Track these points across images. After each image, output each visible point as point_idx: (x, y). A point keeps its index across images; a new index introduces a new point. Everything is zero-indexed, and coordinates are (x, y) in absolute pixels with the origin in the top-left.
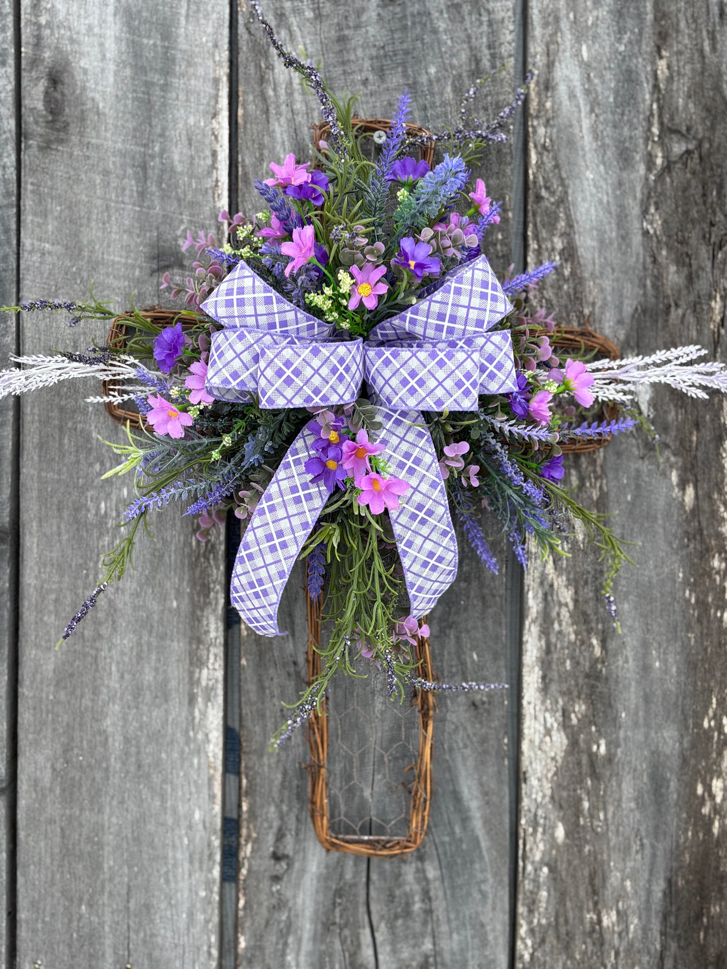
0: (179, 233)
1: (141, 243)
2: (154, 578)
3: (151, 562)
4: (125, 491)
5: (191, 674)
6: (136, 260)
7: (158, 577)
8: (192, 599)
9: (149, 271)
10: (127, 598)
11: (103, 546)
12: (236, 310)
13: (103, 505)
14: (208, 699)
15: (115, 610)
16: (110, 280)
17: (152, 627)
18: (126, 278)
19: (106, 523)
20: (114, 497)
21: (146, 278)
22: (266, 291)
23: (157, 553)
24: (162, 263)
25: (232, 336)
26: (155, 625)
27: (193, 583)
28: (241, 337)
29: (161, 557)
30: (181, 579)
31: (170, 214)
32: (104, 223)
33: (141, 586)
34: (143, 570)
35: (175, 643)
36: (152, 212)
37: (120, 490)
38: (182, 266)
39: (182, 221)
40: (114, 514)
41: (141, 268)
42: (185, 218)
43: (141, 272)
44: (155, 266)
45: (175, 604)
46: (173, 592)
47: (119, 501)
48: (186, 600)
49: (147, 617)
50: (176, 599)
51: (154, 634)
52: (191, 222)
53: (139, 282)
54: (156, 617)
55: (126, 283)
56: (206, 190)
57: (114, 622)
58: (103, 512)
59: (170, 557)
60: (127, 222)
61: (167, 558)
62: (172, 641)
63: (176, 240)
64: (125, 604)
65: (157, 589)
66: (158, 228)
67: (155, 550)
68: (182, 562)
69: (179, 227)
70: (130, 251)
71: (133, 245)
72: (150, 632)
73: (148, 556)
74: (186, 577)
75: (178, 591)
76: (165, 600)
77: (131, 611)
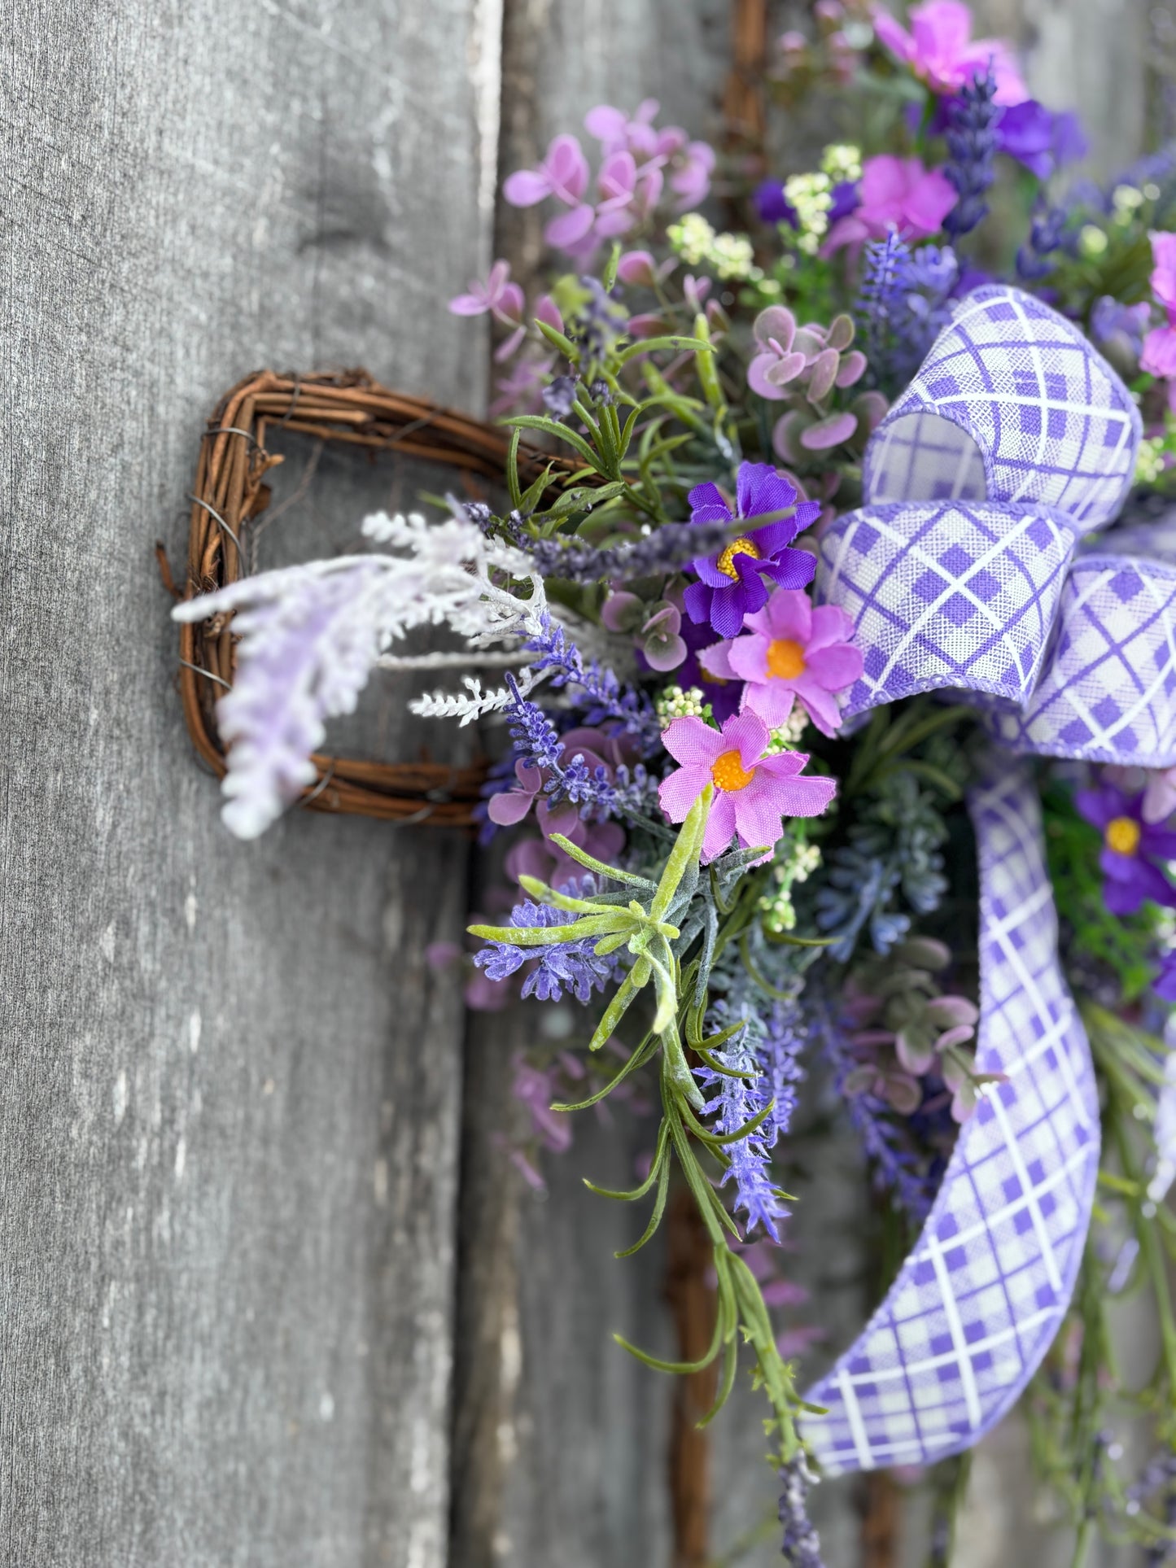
0: (379, 128)
1: (277, 133)
2: (271, 1330)
3: (264, 1277)
4: (194, 1025)
6: (259, 183)
7: (283, 1322)
8: (371, 1377)
9: (290, 235)
10: (190, 1415)
11: (118, 1244)
13: (121, 1087)
15: (153, 1475)
16: (175, 238)
17: (263, 1504)
18: (229, 242)
19: (131, 1155)
20: (159, 1051)
21: (285, 256)
22: (1119, 403)
23: (282, 1239)
24: (334, 221)
26: (273, 1493)
27: (376, 1318)
29: (294, 1249)
30: (346, 1315)
31: (359, 62)
32: (167, 21)
33: (231, 1368)
34: (241, 1310)
35: (326, 1543)
36: (310, 33)
37: (180, 1022)
38: (381, 246)
39: (386, 95)
40: (156, 1117)
41: (273, 219)
42: (397, 86)
43: (270, 230)
44: (311, 224)
45: (327, 1407)
46: (324, 1364)
47: (173, 1064)
48: (355, 1386)
49: (251, 1476)
50: (332, 1388)
51: (268, 1531)
52: (409, 104)
53: (271, 267)
54: (275, 1467)
55: (227, 262)
56: (452, 16)
57: (148, 1520)
58: (120, 1110)
59: (316, 1243)
60: (236, 42)
61: (307, 1252)
62: (317, 1534)
63: (370, 153)
64: (186, 1446)
65: (279, 1367)
66: (323, 97)
67: (275, 1226)
68: (350, 1261)
69: (378, 110)
70: (244, 150)
71: (252, 129)
72: (257, 1523)
73: (254, 1256)
74: (359, 1305)
75: (336, 1358)
76: (301, 1398)
77: (204, 1465)
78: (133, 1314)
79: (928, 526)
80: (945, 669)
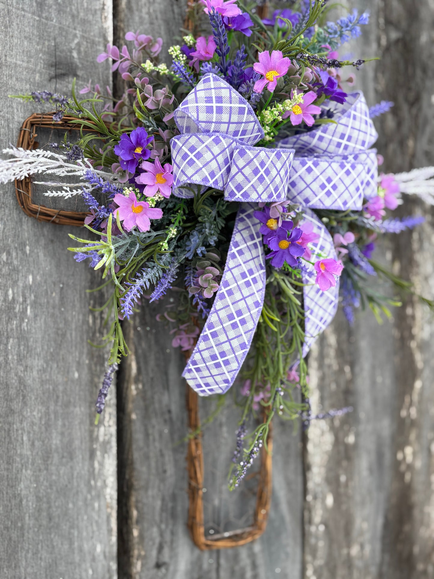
0: (73, 45)
1: (41, 50)
2: (58, 354)
3: (55, 341)
4: (30, 278)
5: (91, 432)
6: (36, 65)
7: (62, 353)
8: (90, 369)
9: (47, 77)
10: (35, 373)
11: (12, 330)
12: (214, 117)
13: (10, 292)
14: (105, 451)
15: (25, 386)
16: (12, 82)
17: (58, 397)
18: (28, 81)
19: (14, 308)
20: (21, 284)
21: (45, 82)
22: (241, 102)
23: (60, 332)
24: (59, 71)
25: (209, 141)
26: (61, 395)
27: (91, 355)
28: (217, 141)
29: (64, 335)
30: (81, 353)
31: (65, 28)
32: (6, 27)
33: (47, 362)
34: (49, 348)
35: (78, 409)
36: (50, 23)
37: (26, 277)
38: (75, 75)
39: (75, 36)
40: (21, 299)
41: (41, 74)
42: (78, 33)
43: (40, 77)
44: (53, 73)
45: (76, 375)
46: (75, 365)
47: (25, 287)
48: (86, 371)
49: (54, 390)
50: (78, 370)
51: (60, 403)
52: (83, 37)
53: (40, 85)
54: (61, 388)
55: (28, 86)
56: (96, 10)
57: (24, 397)
58: (10, 297)
59: (71, 334)
60: (27, 29)
61: (68, 335)
62: (75, 407)
63: (71, 52)
64: (34, 380)
65: (61, 364)
66: (55, 39)
67: (58, 329)
68: (82, 340)
69: (73, 40)
70: (31, 57)
71: (33, 51)
72: (56, 402)
73: (52, 335)
74: (85, 350)
75: (79, 363)
76: (68, 372)
77: (39, 385)
78: (17, 347)
79: (187, 140)
80: (186, 178)
